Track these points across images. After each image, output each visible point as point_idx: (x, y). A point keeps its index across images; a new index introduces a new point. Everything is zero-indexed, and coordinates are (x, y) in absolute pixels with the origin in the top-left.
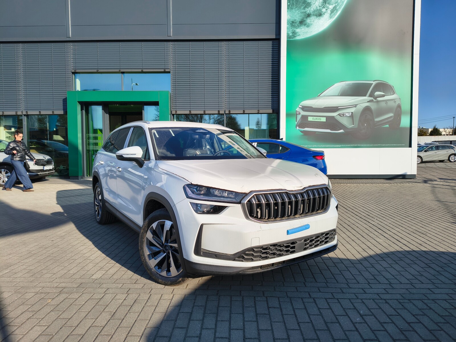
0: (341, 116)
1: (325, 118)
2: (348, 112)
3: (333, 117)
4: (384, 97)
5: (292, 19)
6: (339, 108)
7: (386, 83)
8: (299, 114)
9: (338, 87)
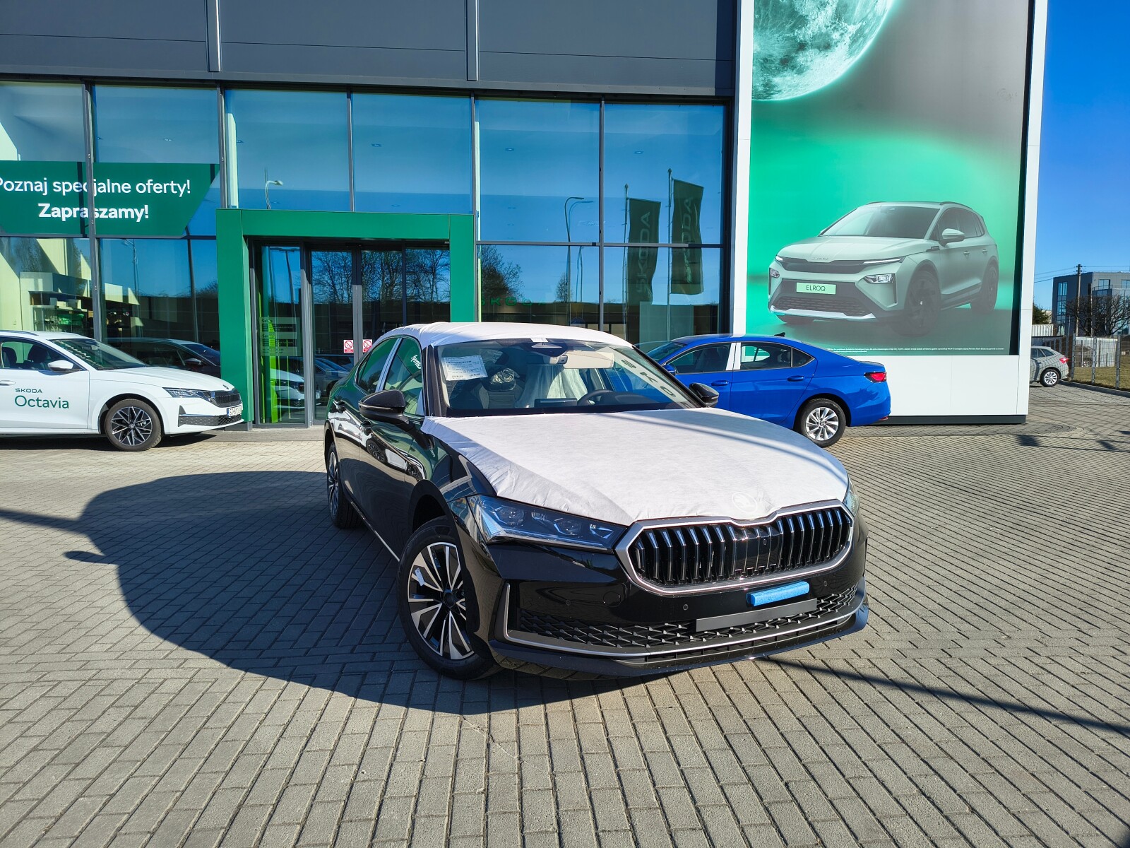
1: (834, 286)
2: (885, 273)
3: (852, 284)
4: (962, 240)
5: (764, 53)
6: (865, 263)
7: (966, 208)
8: (777, 275)
9: (864, 214)
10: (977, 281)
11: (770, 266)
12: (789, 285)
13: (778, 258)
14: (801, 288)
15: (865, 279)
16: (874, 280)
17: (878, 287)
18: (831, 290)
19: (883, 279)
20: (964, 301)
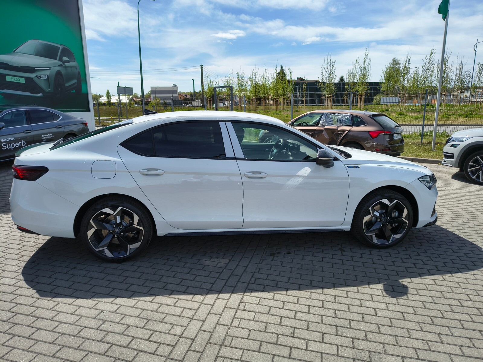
0: (39, 78)
1: (24, 79)
2: (44, 74)
3: (31, 78)
4: (69, 63)
6: (36, 68)
7: (68, 48)
9: (31, 44)
10: (75, 81)
12: (2, 77)
14: (8, 79)
15: (37, 76)
17: (42, 80)
18: (22, 81)
19: (45, 77)
20: (72, 89)
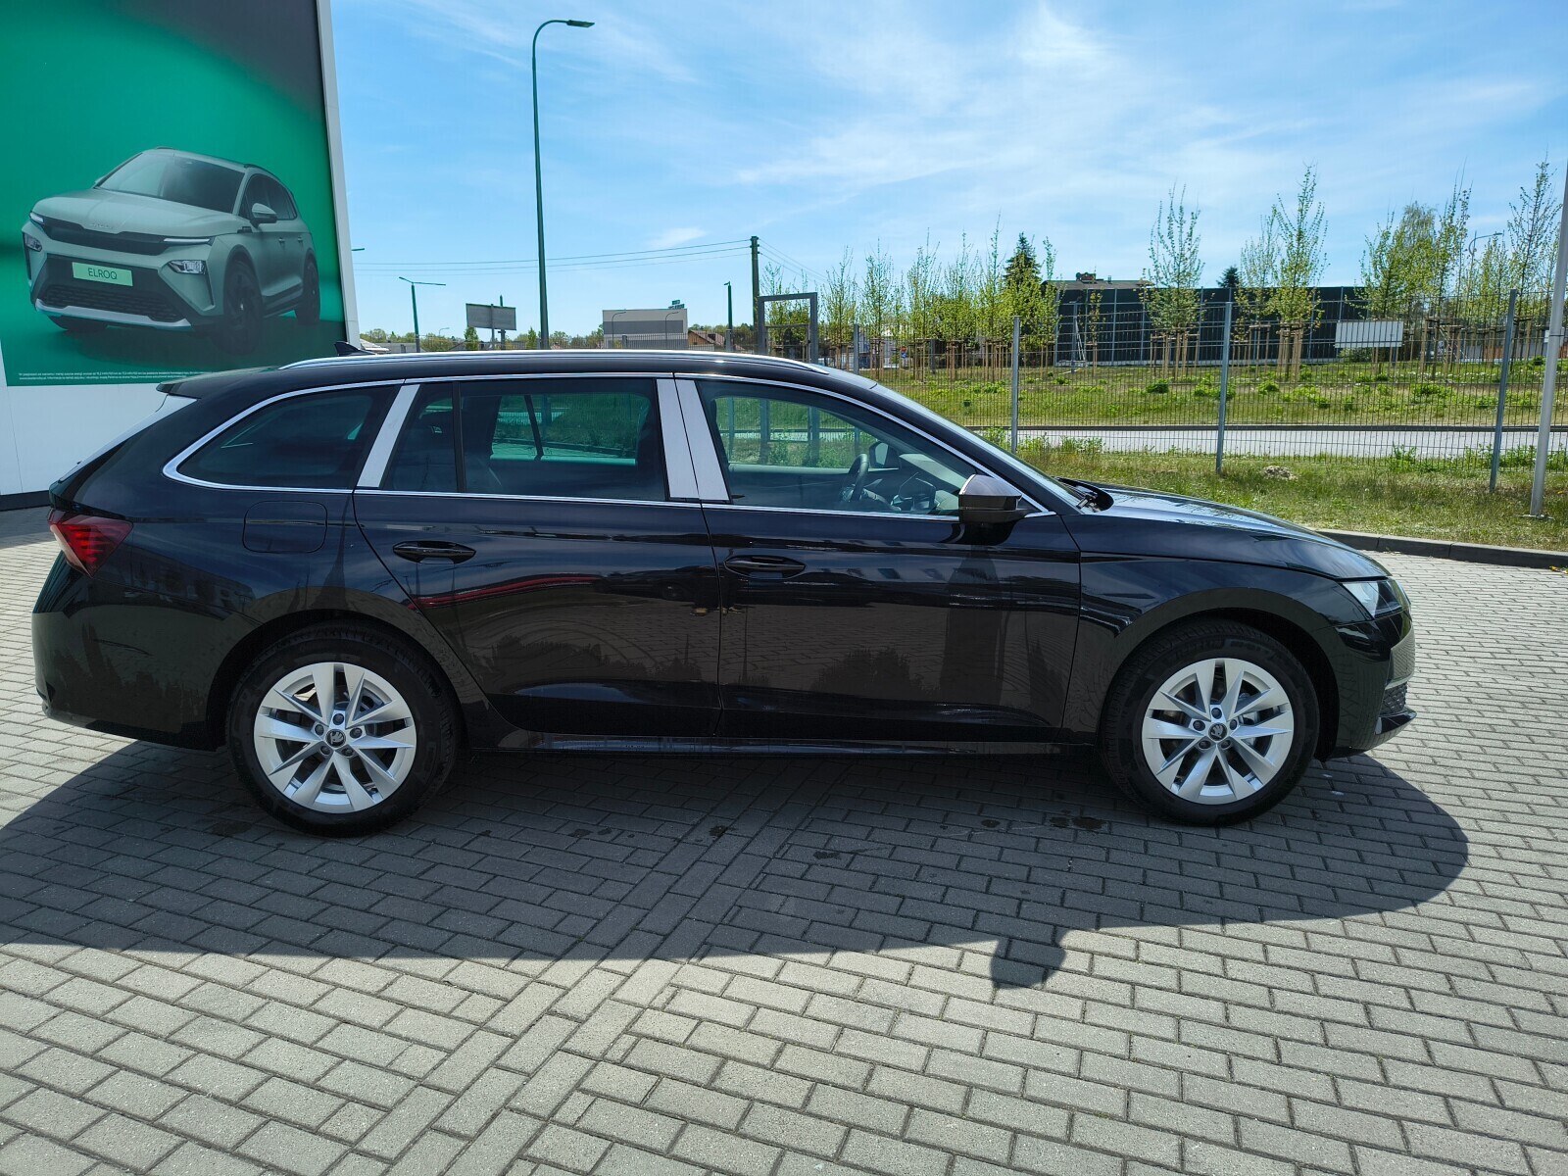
0: (176, 271)
1: (129, 273)
4: (274, 222)
6: (166, 240)
7: (272, 177)
8: (38, 246)
9: (152, 164)
10: (296, 281)
11: (23, 230)
12: (59, 265)
13: (33, 216)
14: (80, 271)
15: (169, 265)
16: (182, 268)
17: (187, 278)
18: (125, 278)
19: (196, 268)
20: (285, 307)
